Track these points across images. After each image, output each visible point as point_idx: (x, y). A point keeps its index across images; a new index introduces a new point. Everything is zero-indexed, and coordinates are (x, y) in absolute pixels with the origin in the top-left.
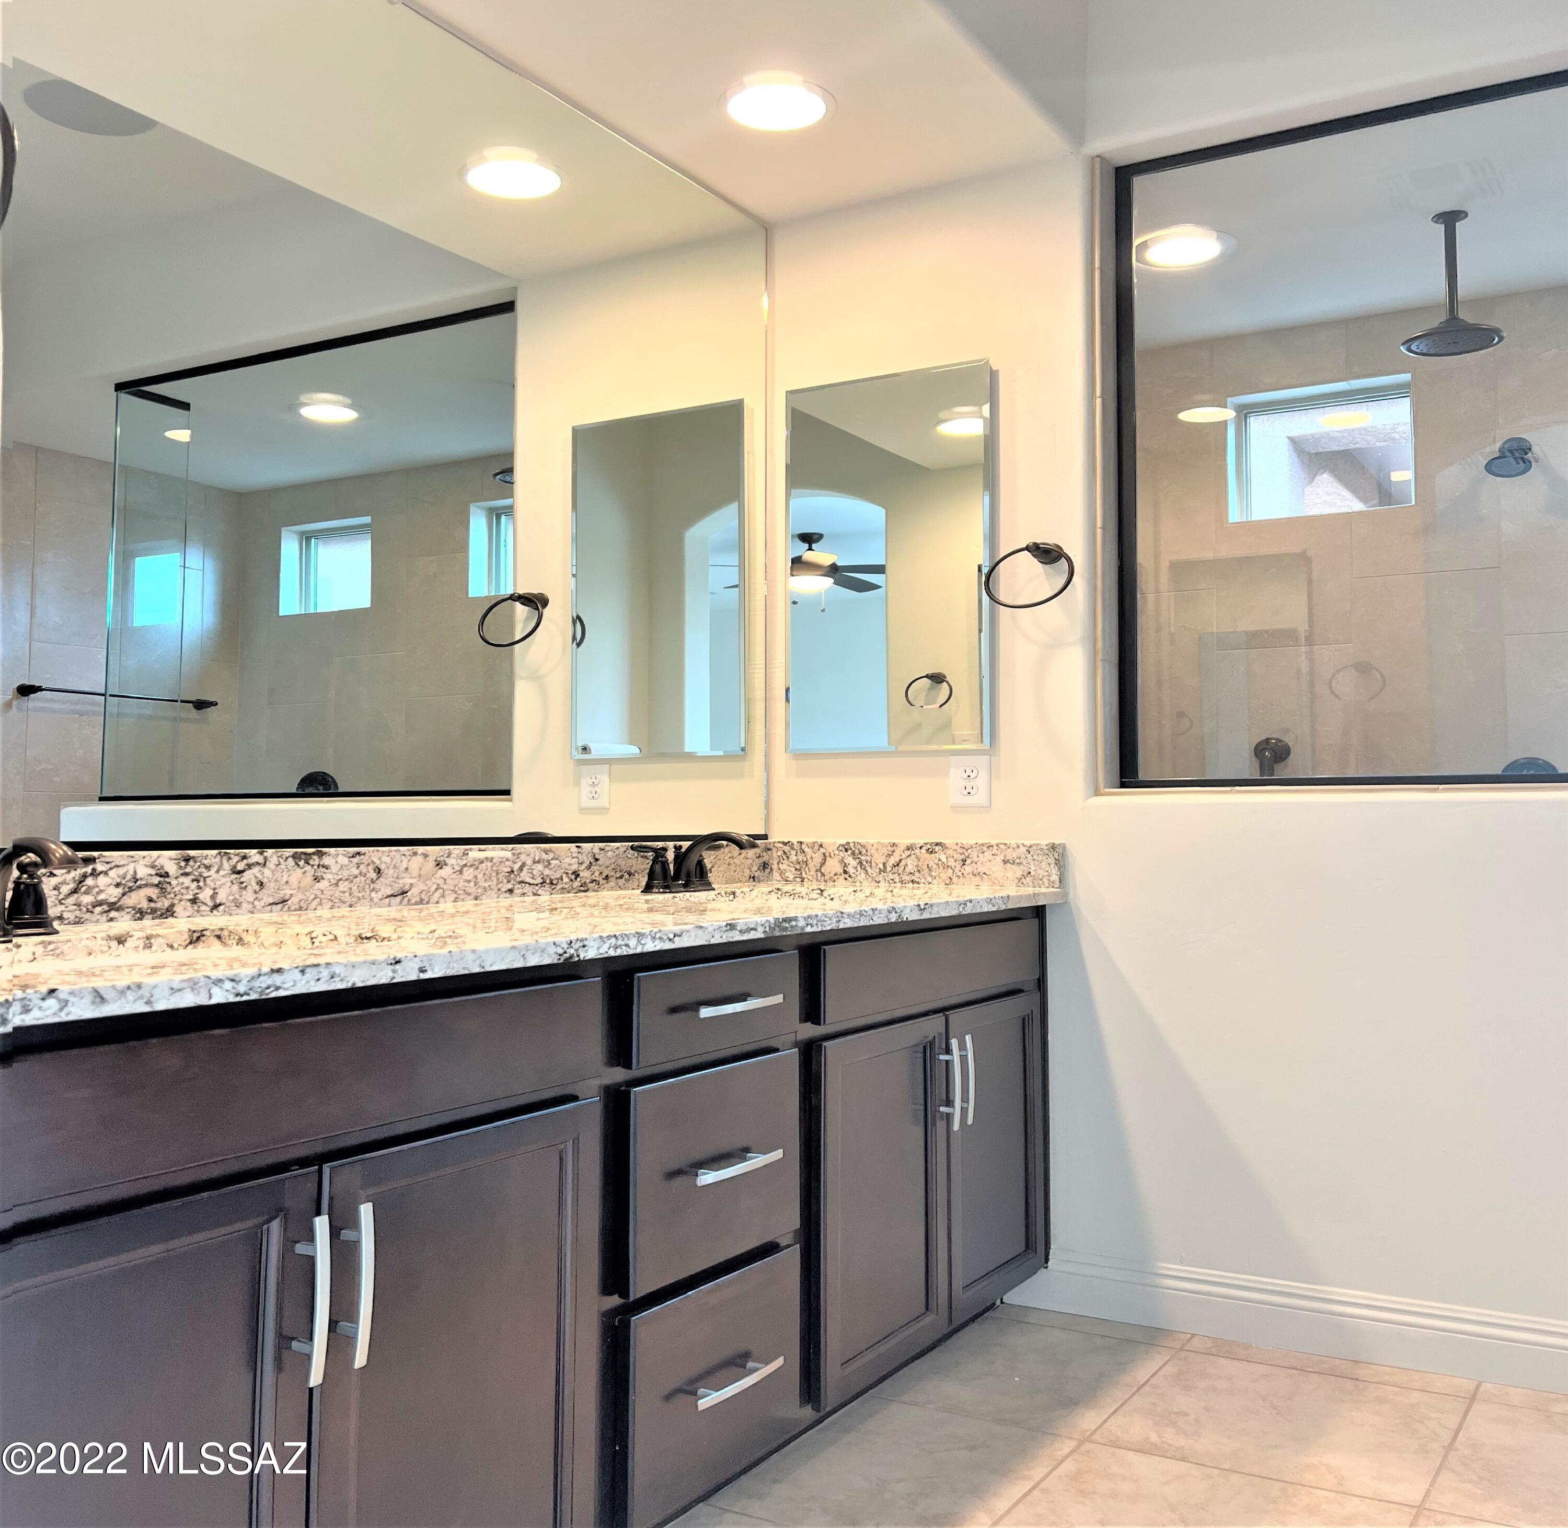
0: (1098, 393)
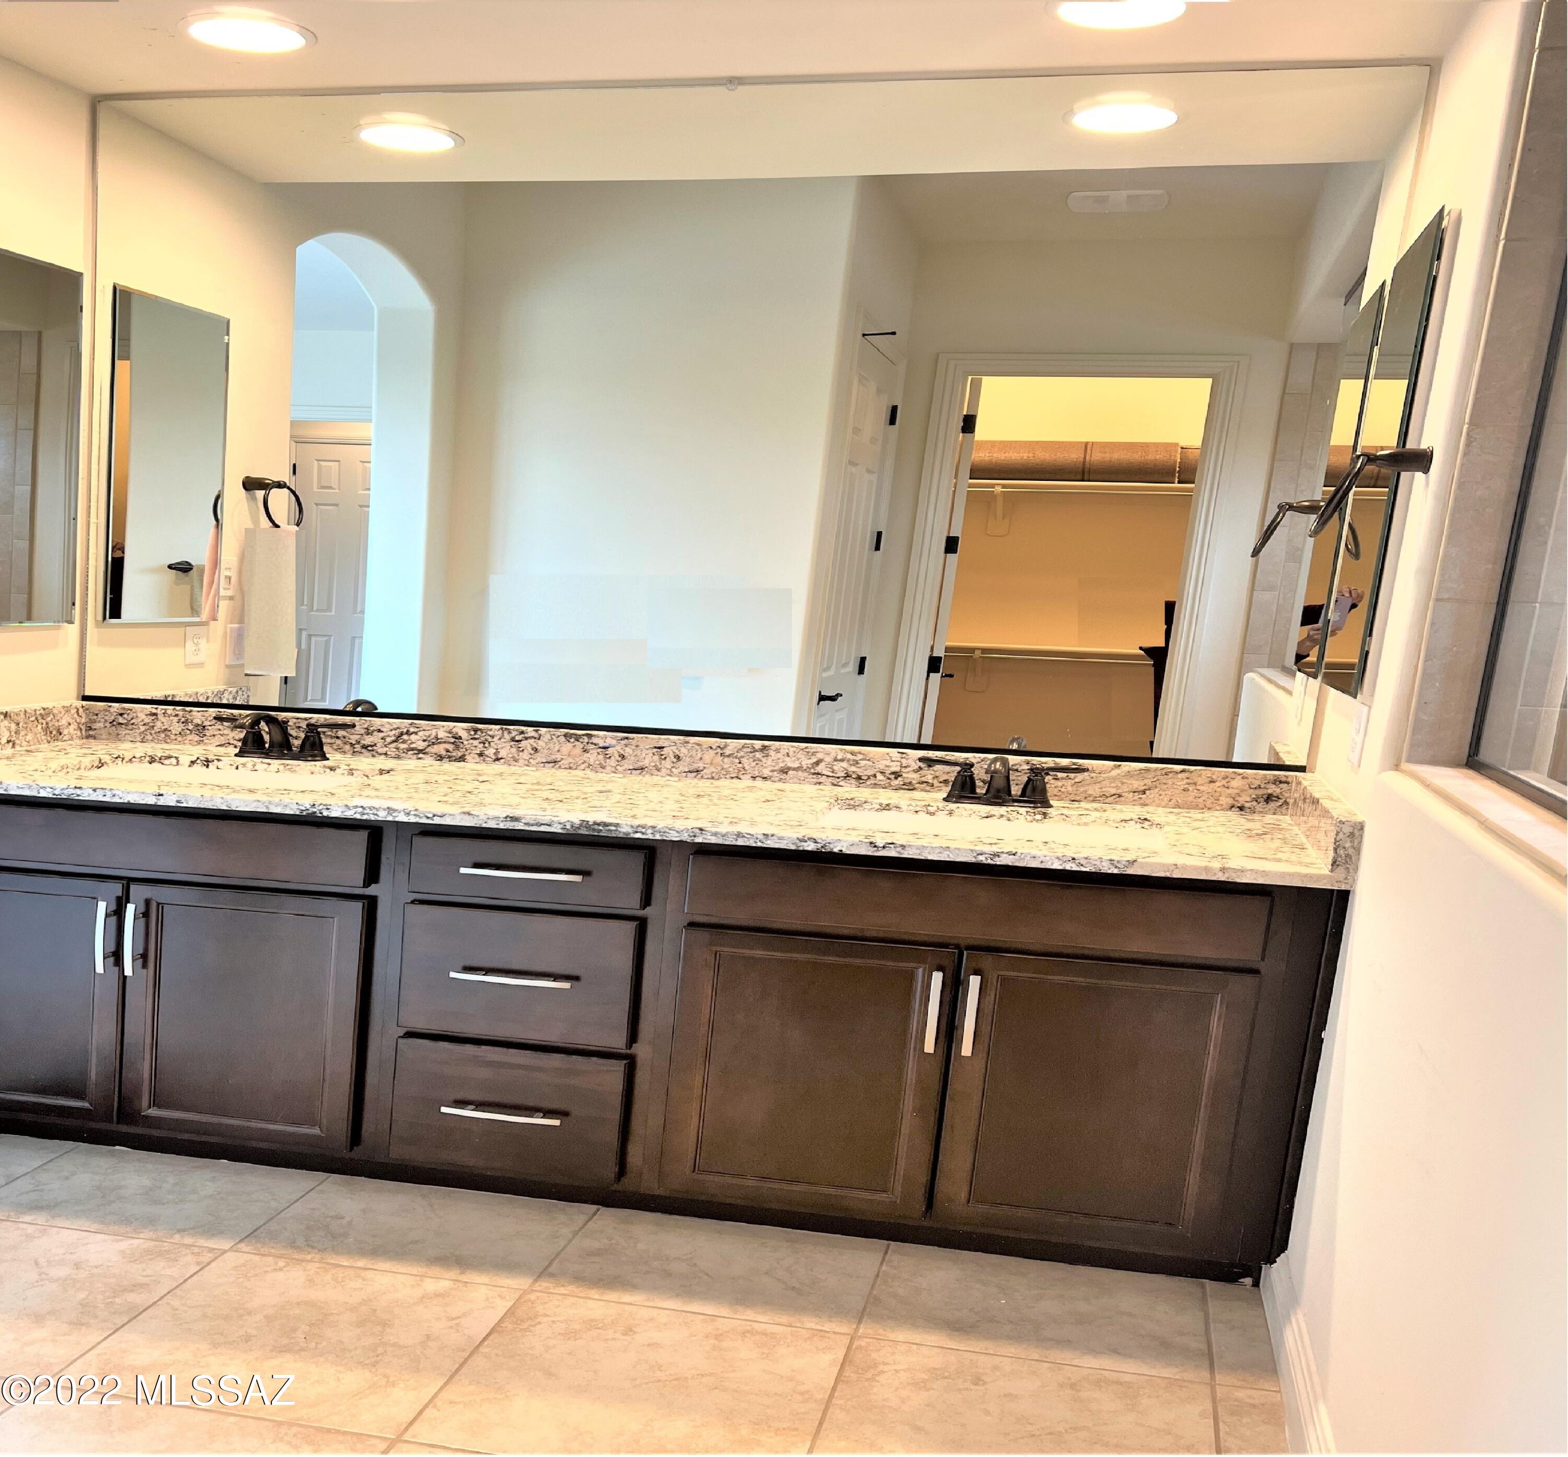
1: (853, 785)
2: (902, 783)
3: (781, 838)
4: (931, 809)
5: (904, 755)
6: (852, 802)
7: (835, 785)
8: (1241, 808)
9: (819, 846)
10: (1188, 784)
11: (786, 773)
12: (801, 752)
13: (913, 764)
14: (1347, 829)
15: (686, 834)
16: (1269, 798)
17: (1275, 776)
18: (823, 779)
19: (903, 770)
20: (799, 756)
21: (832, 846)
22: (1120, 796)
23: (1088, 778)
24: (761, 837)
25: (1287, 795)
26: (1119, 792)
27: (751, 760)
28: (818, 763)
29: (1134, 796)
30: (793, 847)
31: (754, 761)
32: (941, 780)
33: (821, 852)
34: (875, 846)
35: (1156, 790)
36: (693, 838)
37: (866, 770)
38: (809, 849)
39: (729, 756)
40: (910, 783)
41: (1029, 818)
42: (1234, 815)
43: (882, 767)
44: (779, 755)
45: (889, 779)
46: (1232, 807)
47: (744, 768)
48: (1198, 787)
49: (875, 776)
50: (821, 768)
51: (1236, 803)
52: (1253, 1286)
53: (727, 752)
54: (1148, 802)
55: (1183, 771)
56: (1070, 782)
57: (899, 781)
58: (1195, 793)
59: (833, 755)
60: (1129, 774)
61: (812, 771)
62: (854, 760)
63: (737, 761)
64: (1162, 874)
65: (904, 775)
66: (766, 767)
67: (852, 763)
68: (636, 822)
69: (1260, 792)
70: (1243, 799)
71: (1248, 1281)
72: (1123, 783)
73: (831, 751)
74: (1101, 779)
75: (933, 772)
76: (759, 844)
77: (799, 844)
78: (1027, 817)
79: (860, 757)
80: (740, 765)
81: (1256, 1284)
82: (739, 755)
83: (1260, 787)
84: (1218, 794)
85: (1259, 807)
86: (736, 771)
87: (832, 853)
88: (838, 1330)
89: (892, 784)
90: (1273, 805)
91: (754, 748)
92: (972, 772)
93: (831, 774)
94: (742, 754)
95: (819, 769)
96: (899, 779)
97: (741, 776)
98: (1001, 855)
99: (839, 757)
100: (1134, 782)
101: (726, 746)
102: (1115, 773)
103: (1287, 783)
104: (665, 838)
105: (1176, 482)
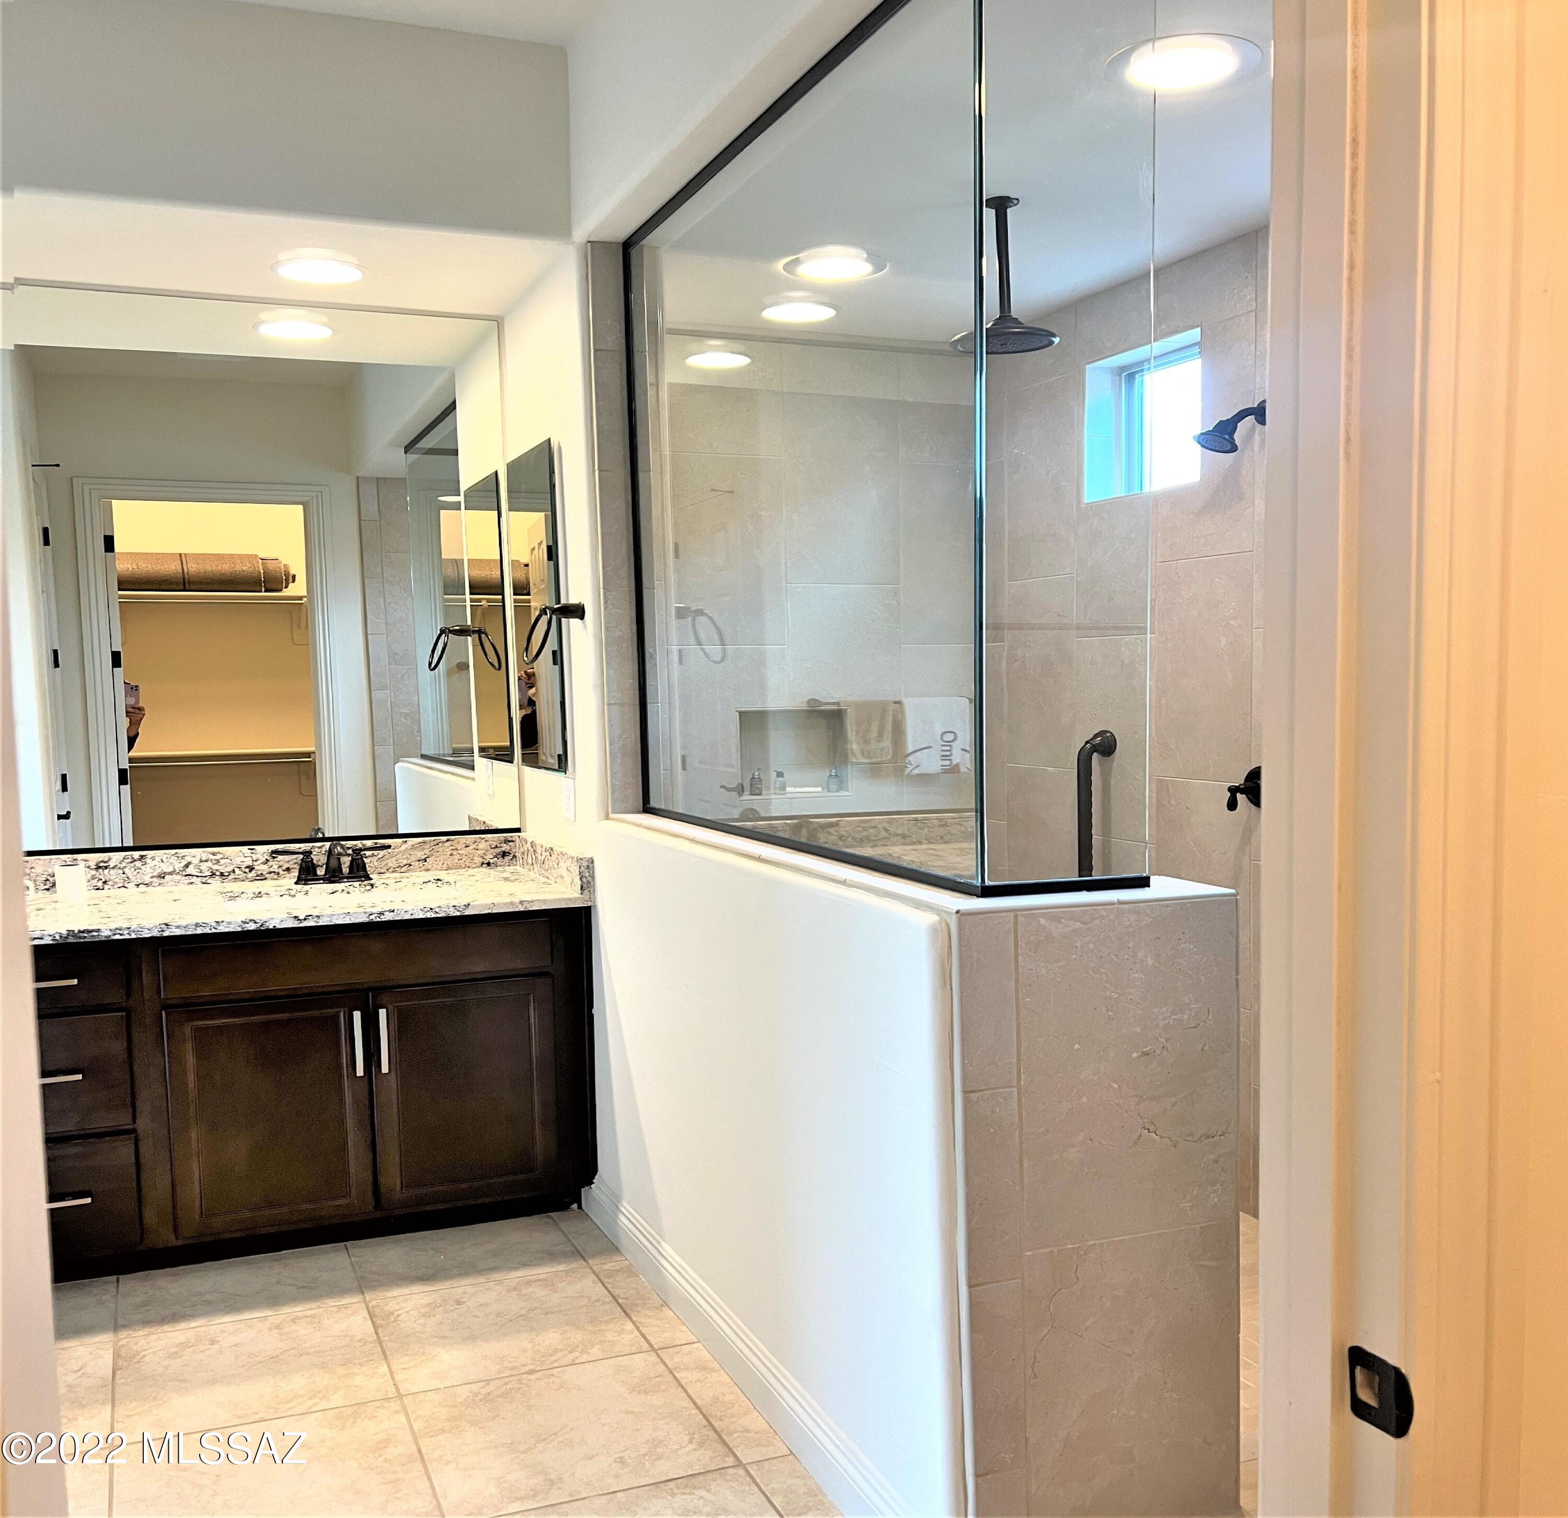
0: (596, 467)
1: (219, 882)
2: (255, 875)
3: (229, 923)
4: (292, 893)
5: (253, 851)
6: (232, 894)
7: (204, 883)
8: (489, 864)
9: (259, 925)
10: (452, 850)
11: (164, 877)
12: (172, 857)
13: (261, 857)
14: (585, 864)
15: (156, 930)
16: (504, 854)
17: (505, 837)
18: (194, 879)
19: (255, 863)
20: (171, 861)
21: (267, 924)
22: (410, 865)
23: (386, 853)
24: (214, 924)
25: (514, 851)
26: (409, 862)
27: (133, 869)
28: (187, 866)
29: (419, 864)
30: (239, 929)
31: (135, 870)
32: (284, 868)
33: (260, 930)
34: (299, 920)
35: (432, 858)
36: (161, 933)
37: (226, 867)
38: (251, 928)
39: (113, 868)
40: (262, 874)
41: (363, 890)
42: (484, 870)
43: (239, 863)
44: (155, 862)
45: (245, 873)
46: (483, 864)
47: (128, 877)
48: (459, 852)
49: (234, 871)
50: (191, 870)
51: (484, 861)
52: (578, 1208)
53: (112, 864)
54: (429, 867)
55: (448, 840)
56: (375, 859)
57: (253, 874)
58: (458, 857)
59: (198, 857)
60: (413, 847)
61: (184, 873)
62: (216, 860)
63: (121, 872)
64: (486, 912)
65: (256, 868)
66: (146, 875)
67: (214, 862)
68: (113, 926)
69: (498, 850)
70: (489, 857)
71: (575, 1206)
72: (410, 855)
73: (197, 854)
74: (395, 853)
75: (277, 863)
76: (214, 931)
77: (244, 927)
78: (361, 889)
79: (219, 856)
80: (124, 876)
81: (580, 1207)
82: (122, 866)
83: (496, 847)
84: (472, 855)
85: (500, 862)
86: (122, 881)
87: (268, 930)
88: (353, 1301)
89: (248, 876)
90: (507, 859)
91: (133, 858)
92: (311, 858)
93: (200, 875)
94: (124, 864)
95: (189, 871)
96: (253, 872)
97: (126, 885)
98: (385, 913)
99: (204, 859)
100: (417, 853)
101: (110, 859)
102: (404, 847)
103: (513, 841)
104: (140, 936)
105: (263, 591)
